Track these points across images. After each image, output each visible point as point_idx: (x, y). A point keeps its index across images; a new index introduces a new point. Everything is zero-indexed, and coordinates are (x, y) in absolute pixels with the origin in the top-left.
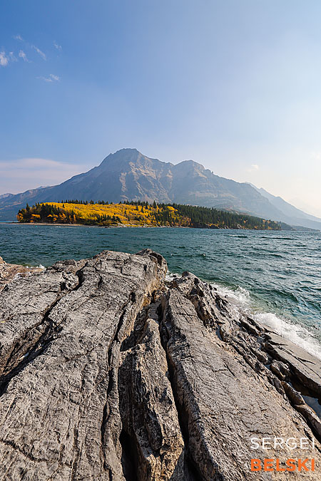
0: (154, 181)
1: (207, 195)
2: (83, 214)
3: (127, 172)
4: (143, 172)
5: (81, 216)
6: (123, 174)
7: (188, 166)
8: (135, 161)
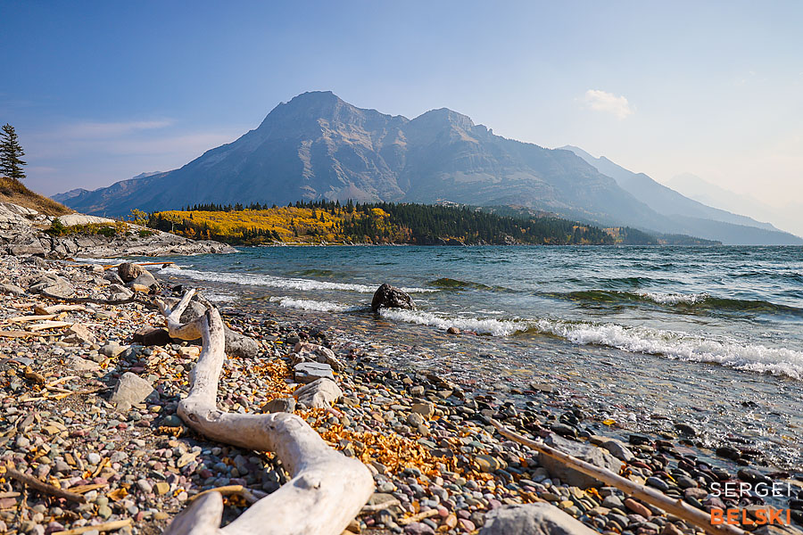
0: (370, 155)
1: (478, 177)
2: (221, 227)
3: (314, 140)
4: (346, 137)
5: (220, 231)
6: (305, 143)
7: (439, 121)
8: (329, 116)
